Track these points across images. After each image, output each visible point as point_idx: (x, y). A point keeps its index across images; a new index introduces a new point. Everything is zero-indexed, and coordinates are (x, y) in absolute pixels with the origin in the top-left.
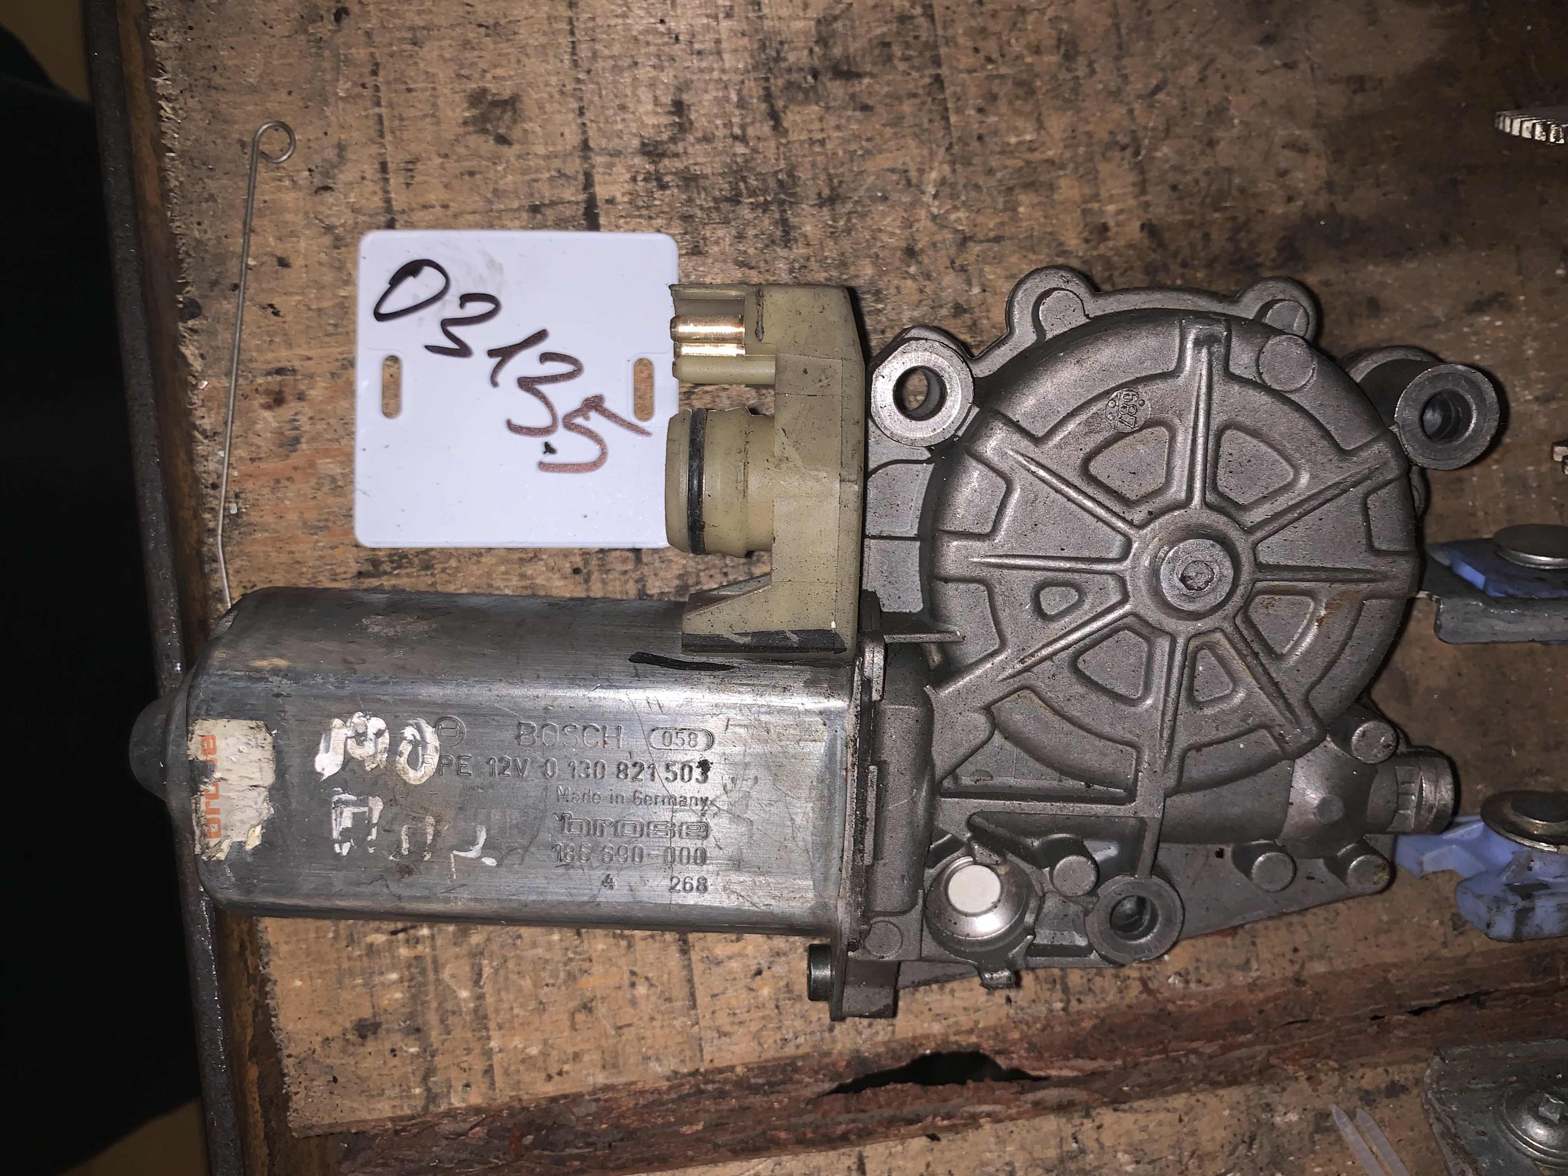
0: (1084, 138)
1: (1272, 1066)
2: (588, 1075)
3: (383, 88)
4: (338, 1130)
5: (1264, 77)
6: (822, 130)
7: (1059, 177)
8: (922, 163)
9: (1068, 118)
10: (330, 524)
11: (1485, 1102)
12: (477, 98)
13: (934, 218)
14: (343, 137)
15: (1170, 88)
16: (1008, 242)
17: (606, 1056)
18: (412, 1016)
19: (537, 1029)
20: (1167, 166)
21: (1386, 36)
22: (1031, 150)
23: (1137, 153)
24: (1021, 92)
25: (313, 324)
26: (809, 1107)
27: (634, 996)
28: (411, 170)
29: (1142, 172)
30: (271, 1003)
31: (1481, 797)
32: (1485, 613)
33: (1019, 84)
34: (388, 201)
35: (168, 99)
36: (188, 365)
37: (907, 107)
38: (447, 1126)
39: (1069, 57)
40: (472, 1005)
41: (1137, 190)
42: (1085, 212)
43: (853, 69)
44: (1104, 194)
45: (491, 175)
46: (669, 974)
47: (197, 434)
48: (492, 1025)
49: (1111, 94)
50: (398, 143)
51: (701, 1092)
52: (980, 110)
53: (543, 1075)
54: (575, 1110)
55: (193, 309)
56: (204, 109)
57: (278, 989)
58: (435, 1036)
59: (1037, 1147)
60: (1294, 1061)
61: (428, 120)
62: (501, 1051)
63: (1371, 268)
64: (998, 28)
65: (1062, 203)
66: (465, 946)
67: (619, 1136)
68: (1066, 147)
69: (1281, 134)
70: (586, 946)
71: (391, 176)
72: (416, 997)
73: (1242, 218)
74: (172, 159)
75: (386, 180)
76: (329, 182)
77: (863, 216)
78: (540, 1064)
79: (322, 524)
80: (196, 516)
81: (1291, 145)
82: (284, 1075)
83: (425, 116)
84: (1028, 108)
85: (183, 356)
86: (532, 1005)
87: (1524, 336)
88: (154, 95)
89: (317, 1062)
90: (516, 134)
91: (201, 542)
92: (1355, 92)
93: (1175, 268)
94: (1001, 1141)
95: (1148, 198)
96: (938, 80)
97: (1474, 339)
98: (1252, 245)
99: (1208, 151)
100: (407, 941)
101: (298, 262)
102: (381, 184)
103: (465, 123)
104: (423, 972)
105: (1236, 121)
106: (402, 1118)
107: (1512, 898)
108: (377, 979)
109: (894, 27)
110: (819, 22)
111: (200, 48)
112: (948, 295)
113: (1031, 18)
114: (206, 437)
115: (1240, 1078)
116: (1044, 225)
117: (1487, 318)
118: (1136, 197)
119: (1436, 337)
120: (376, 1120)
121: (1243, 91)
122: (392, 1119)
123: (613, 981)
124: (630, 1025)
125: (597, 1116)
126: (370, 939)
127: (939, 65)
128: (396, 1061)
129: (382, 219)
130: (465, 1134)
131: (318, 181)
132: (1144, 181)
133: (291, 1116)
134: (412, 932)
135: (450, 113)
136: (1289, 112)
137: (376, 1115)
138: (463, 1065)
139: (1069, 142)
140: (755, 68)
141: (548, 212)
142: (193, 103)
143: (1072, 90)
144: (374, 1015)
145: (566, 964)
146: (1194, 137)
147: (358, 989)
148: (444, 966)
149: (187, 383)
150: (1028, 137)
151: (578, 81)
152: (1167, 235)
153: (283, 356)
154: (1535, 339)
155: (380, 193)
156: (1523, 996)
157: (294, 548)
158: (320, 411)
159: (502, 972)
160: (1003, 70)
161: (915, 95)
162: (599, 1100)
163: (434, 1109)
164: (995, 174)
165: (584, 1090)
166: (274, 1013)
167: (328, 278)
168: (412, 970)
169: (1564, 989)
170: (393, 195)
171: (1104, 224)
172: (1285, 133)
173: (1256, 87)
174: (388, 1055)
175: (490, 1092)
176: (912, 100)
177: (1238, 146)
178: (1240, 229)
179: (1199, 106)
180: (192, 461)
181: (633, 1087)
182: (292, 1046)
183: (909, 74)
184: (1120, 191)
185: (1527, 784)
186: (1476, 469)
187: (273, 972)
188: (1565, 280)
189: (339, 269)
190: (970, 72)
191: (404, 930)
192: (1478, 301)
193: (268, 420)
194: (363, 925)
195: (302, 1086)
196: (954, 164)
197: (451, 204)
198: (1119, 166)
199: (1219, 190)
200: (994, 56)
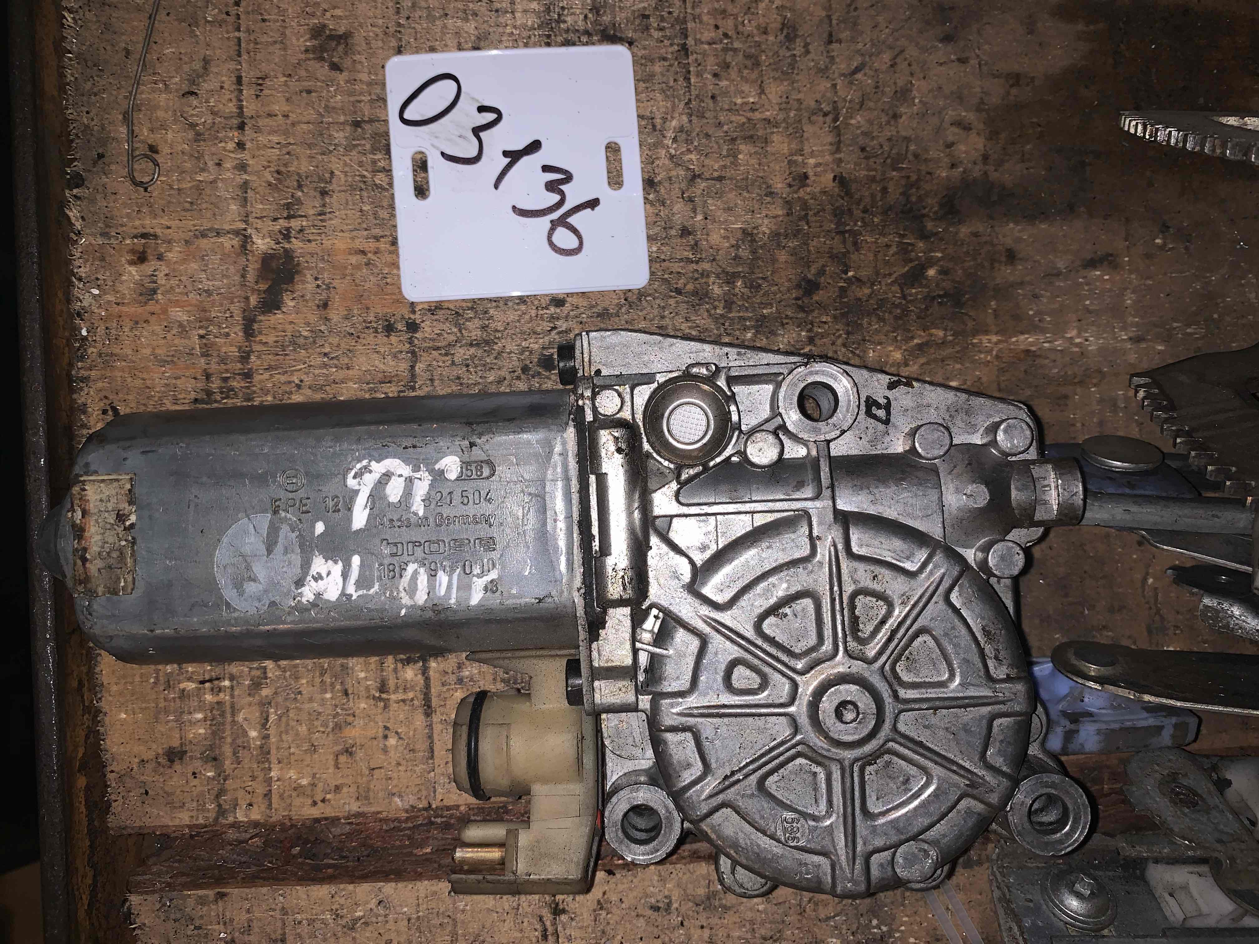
0: (795, 105)
2: (345, 803)
3: (242, 17)
4: (146, 831)
5: (941, 68)
7: (773, 133)
8: (665, 113)
9: (784, 87)
10: (175, 359)
11: (1036, 878)
12: (317, 32)
13: (672, 157)
14: (208, 53)
15: (866, 70)
16: (728, 182)
17: (361, 791)
18: (211, 748)
19: (308, 766)
20: (859, 132)
21: (1040, 44)
22: (753, 110)
23: (836, 119)
24: (749, 63)
25: (174, 200)
27: (385, 745)
28: (260, 85)
29: (839, 135)
30: (102, 730)
31: (1058, 644)
33: (747, 57)
34: (241, 108)
35: (70, 11)
36: (71, 224)
37: (658, 68)
38: (232, 835)
39: (790, 39)
40: (259, 743)
41: (833, 148)
42: (789, 162)
43: (619, 35)
44: (807, 150)
45: (324, 94)
46: (415, 730)
47: (74, 280)
48: (273, 759)
49: (820, 70)
50: (252, 62)
51: (432, 823)
52: (715, 75)
53: (310, 801)
54: (333, 830)
55: (78, 181)
56: (98, 21)
57: (107, 719)
58: (228, 764)
59: (689, 886)
61: (278, 46)
62: (277, 780)
63: (1011, 225)
64: (735, 11)
65: (773, 154)
66: (257, 697)
67: (365, 853)
68: (780, 109)
69: (950, 114)
70: (351, 704)
71: (244, 88)
72: (216, 733)
73: (914, 177)
74: (70, 59)
75: (241, 91)
76: (194, 89)
78: (309, 792)
79: (169, 359)
80: (69, 344)
81: (958, 123)
82: (109, 786)
83: (275, 42)
84: (754, 76)
85: (68, 218)
86: (306, 746)
87: (1126, 289)
88: (59, 7)
89: (133, 778)
90: (347, 63)
91: (71, 365)
92: (1012, 86)
93: (857, 213)
94: (663, 880)
95: (841, 155)
96: (684, 50)
97: (1086, 288)
99: (892, 123)
100: (212, 689)
101: (165, 150)
102: (236, 93)
103: (307, 51)
104: (223, 714)
105: (917, 101)
106: (196, 826)
107: (1065, 722)
108: (186, 717)
109: (653, 3)
112: (678, 219)
113: (762, 5)
114: (81, 282)
116: (757, 171)
117: (1098, 273)
118: (832, 154)
119: (1057, 284)
120: (175, 826)
121: (924, 78)
122: (189, 827)
123: (371, 733)
124: (380, 768)
125: (349, 835)
126: (182, 686)
127: (686, 37)
128: (196, 782)
129: (235, 122)
130: (246, 842)
131: (185, 88)
132: (839, 142)
133: (110, 818)
134: (216, 682)
135: (294, 41)
136: (959, 97)
137: (177, 822)
138: (247, 789)
139: (784, 106)
140: (540, 27)
141: (367, 127)
142: (90, 16)
143: (790, 64)
144: (181, 744)
145: (334, 717)
146: (883, 110)
147: (170, 724)
148: (239, 710)
149: (70, 239)
150: (752, 100)
151: (399, 25)
152: (854, 186)
153: (149, 223)
154: (1134, 292)
155: (234, 100)
157: (145, 376)
158: (174, 270)
159: (284, 719)
160: (736, 45)
161: (665, 59)
162: (351, 823)
163: (223, 821)
164: (722, 126)
165: (340, 815)
166: (102, 737)
167: (188, 165)
168: (214, 712)
169: (1106, 795)
170: (244, 103)
171: (805, 173)
172: (954, 113)
173: (935, 75)
174: (190, 776)
175: (268, 811)
176: (662, 62)
177: (916, 120)
178: (912, 186)
179: (889, 86)
180: (68, 301)
181: (379, 816)
182: (115, 763)
183: (662, 41)
184: (820, 149)
185: (1094, 637)
186: (1079, 390)
187: (104, 705)
188: (1162, 248)
189: (198, 158)
190: (710, 44)
191: (210, 681)
192: (1092, 259)
193: (132, 273)
194: (178, 675)
195: (121, 796)
196: (691, 116)
197: (290, 114)
198: (821, 129)
199: (898, 154)
200: (730, 33)
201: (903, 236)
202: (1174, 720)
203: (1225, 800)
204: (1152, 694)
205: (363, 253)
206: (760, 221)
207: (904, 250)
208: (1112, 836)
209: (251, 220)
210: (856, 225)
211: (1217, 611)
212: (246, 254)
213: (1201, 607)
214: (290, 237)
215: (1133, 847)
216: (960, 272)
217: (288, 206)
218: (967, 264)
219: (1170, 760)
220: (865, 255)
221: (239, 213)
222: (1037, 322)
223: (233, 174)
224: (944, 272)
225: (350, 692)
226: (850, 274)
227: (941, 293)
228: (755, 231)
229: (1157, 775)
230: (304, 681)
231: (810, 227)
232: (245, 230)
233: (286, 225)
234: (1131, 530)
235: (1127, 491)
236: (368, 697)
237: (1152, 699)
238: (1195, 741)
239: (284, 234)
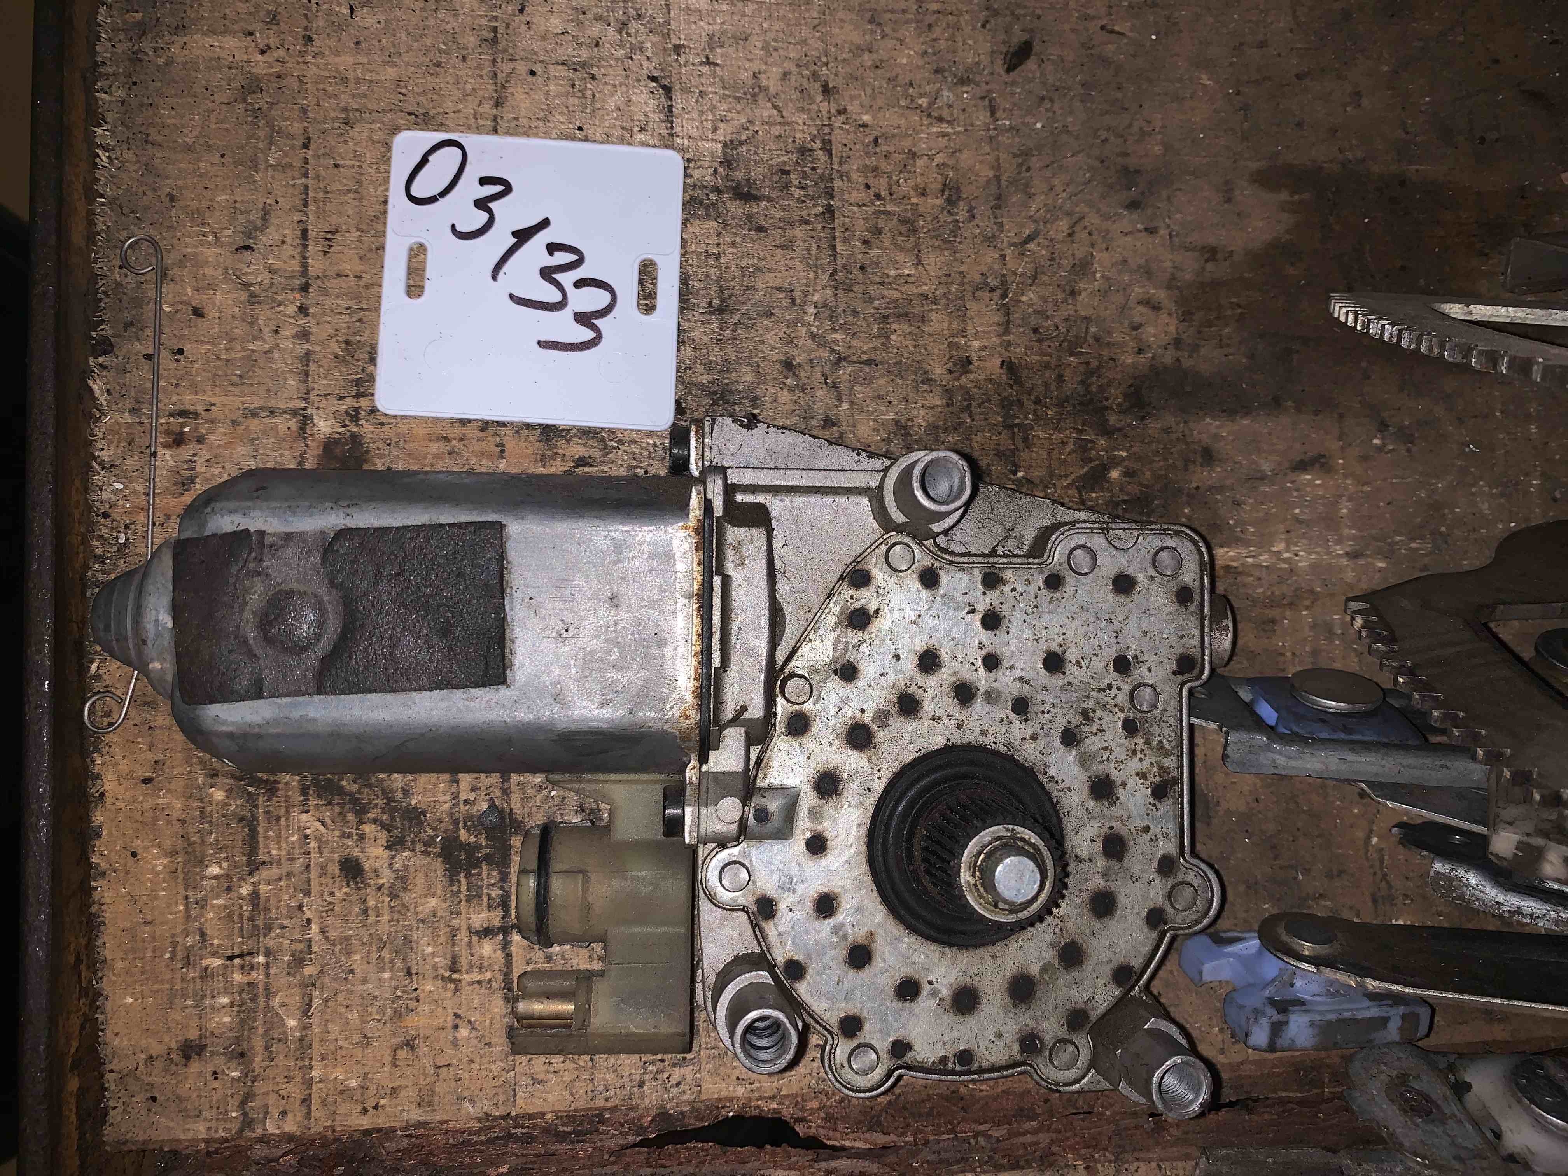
0: (957, 278)
1: (1054, 1154)
2: (403, 1110)
3: (311, 161)
4: (151, 1147)
5: (1127, 239)
6: (718, 245)
7: (931, 311)
8: (806, 285)
9: (945, 257)
13: (813, 336)
14: (268, 201)
15: (1040, 239)
16: (879, 366)
17: (423, 1094)
18: (238, 1040)
19: (358, 1063)
20: (1031, 310)
21: (1239, 214)
22: (908, 283)
23: (1004, 296)
24: (904, 229)
25: (220, 373)
26: (612, 1159)
27: (455, 1038)
28: (329, 240)
30: (101, 1017)
31: (1267, 915)
32: (1268, 748)
33: (903, 221)
34: (305, 266)
35: (105, 149)
36: (95, 399)
37: (799, 232)
38: (260, 1151)
39: (951, 201)
40: (298, 1034)
41: (1001, 329)
42: (950, 345)
43: (753, 192)
44: (970, 330)
46: (492, 1019)
47: (94, 464)
48: (316, 1056)
49: (987, 239)
50: (320, 213)
51: (510, 1135)
52: (865, 242)
53: (359, 1108)
54: (387, 1144)
55: (106, 347)
56: (138, 162)
57: (109, 1005)
58: (258, 1061)
60: (1073, 1149)
61: (351, 195)
62: (320, 1082)
63: (1208, 420)
64: (889, 168)
65: (930, 335)
66: (298, 977)
67: (426, 1174)
68: (940, 283)
69: (1137, 291)
70: (415, 986)
71: (310, 242)
72: (244, 1022)
73: (1094, 363)
74: (103, 204)
75: (306, 246)
76: (250, 242)
77: (748, 328)
78: (358, 1096)
80: (85, 542)
81: (1147, 302)
82: (106, 1089)
83: (349, 191)
84: (910, 244)
85: (91, 390)
86: (356, 1038)
87: (1341, 496)
88: (92, 145)
89: (138, 1079)
91: (86, 567)
92: (1207, 261)
93: (1028, 404)
95: (1011, 337)
96: (830, 210)
97: (1295, 494)
98: (1102, 389)
99: (1070, 300)
100: (242, 967)
101: (212, 313)
102: (299, 249)
104: (254, 999)
105: (1098, 275)
106: (215, 1140)
107: (1271, 1011)
108: (208, 1002)
109: (794, 157)
110: (725, 145)
111: (142, 105)
112: (819, 408)
113: (920, 163)
114: (103, 468)
115: (1022, 1163)
116: (913, 354)
117: (1308, 477)
118: (1000, 335)
119: (1262, 489)
120: (189, 1140)
121: (1107, 249)
122: (207, 1141)
123: (438, 1022)
124: (448, 1066)
125: (405, 1151)
126: (204, 963)
127: (832, 197)
128: (216, 1084)
129: (297, 282)
130: (277, 1160)
131: (240, 241)
132: (1008, 322)
133: (107, 1130)
134: (248, 958)
136: (1148, 272)
137: (190, 1135)
138: (282, 1093)
139: (944, 279)
142: (128, 155)
143: (951, 231)
144: (201, 1036)
145: (393, 1002)
146: (1059, 286)
147: (188, 1011)
148: (275, 994)
149: (92, 415)
150: (907, 272)
152: (1024, 374)
153: (189, 400)
154: (1350, 500)
155: (298, 257)
156: (1290, 1106)
159: (330, 1004)
160: (889, 208)
161: (807, 223)
162: (410, 1136)
163: (248, 1133)
164: (872, 303)
165: (397, 1125)
166: (102, 1027)
167: (238, 332)
168: (244, 995)
169: (1328, 1101)
170: (310, 261)
171: (967, 357)
172: (1141, 290)
173: (1118, 246)
174: (210, 1077)
175: (306, 1122)
176: (804, 227)
177: (1097, 299)
178: (1092, 373)
179: (1066, 258)
180: (86, 490)
181: (445, 1126)
182: (116, 1061)
183: (804, 201)
184: (986, 329)
185: (1309, 907)
186: (1288, 613)
187: (106, 987)
188: (1380, 449)
189: (252, 324)
190: (860, 206)
191: (241, 956)
192: (1302, 461)
193: (167, 458)
194: (200, 949)
195: (121, 1101)
196: (836, 288)
197: (364, 275)
198: (987, 306)
199: (1076, 337)
200: (883, 194)
201: (1081, 432)
202: (1402, 1009)
203: (1465, 1108)
204: (1376, 979)
205: (447, 439)
206: (915, 412)
207: (1083, 448)
208: (1334, 1151)
209: (312, 397)
210: (1026, 418)
211: (1450, 880)
212: (305, 438)
213: (1432, 873)
214: (359, 419)
215: (1360, 1164)
216: (1148, 474)
217: (358, 383)
218: (1155, 465)
219: (1399, 1059)
220: (1036, 453)
221: (298, 389)
222: (1239, 534)
223: (294, 343)
224: (1129, 473)
225: (414, 971)
226: (1020, 474)
227: (1126, 498)
228: (910, 424)
229: (1383, 1077)
230: (358, 957)
231: (973, 420)
232: (305, 409)
233: (356, 405)
234: (1349, 782)
235: (1343, 736)
236: (436, 977)
237: (1377, 984)
238: (1428, 1035)
239: (350, 416)
